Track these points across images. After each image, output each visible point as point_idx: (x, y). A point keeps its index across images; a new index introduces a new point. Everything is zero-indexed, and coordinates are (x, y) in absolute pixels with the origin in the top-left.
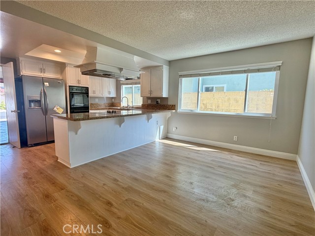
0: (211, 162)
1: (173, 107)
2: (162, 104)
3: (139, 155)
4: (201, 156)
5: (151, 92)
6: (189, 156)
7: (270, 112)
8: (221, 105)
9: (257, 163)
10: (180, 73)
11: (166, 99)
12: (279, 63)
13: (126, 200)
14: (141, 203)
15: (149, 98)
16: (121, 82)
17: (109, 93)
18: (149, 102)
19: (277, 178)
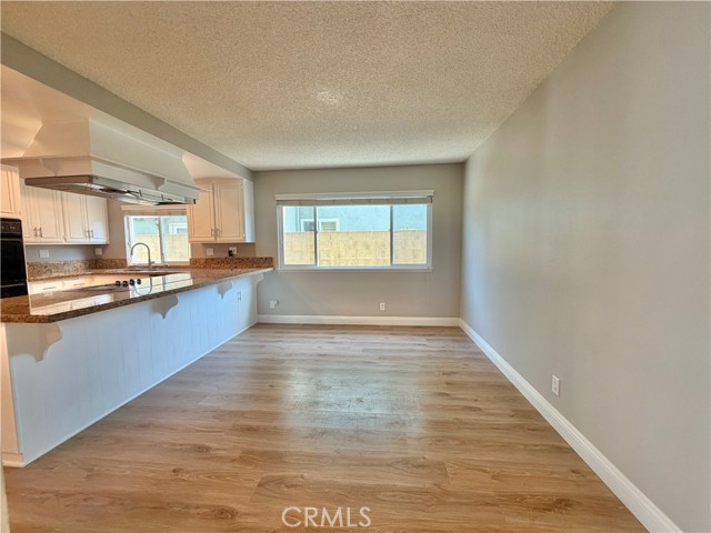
0: (365, 354)
1: (268, 262)
2: (242, 256)
3: (223, 374)
4: (342, 346)
5: (216, 232)
6: (323, 352)
7: (425, 262)
8: (343, 254)
9: (423, 340)
10: (279, 197)
11: (252, 245)
12: (431, 193)
13: (260, 485)
14: (297, 477)
15: (207, 245)
16: (124, 208)
17: (89, 233)
18: (210, 253)
19: (458, 356)
